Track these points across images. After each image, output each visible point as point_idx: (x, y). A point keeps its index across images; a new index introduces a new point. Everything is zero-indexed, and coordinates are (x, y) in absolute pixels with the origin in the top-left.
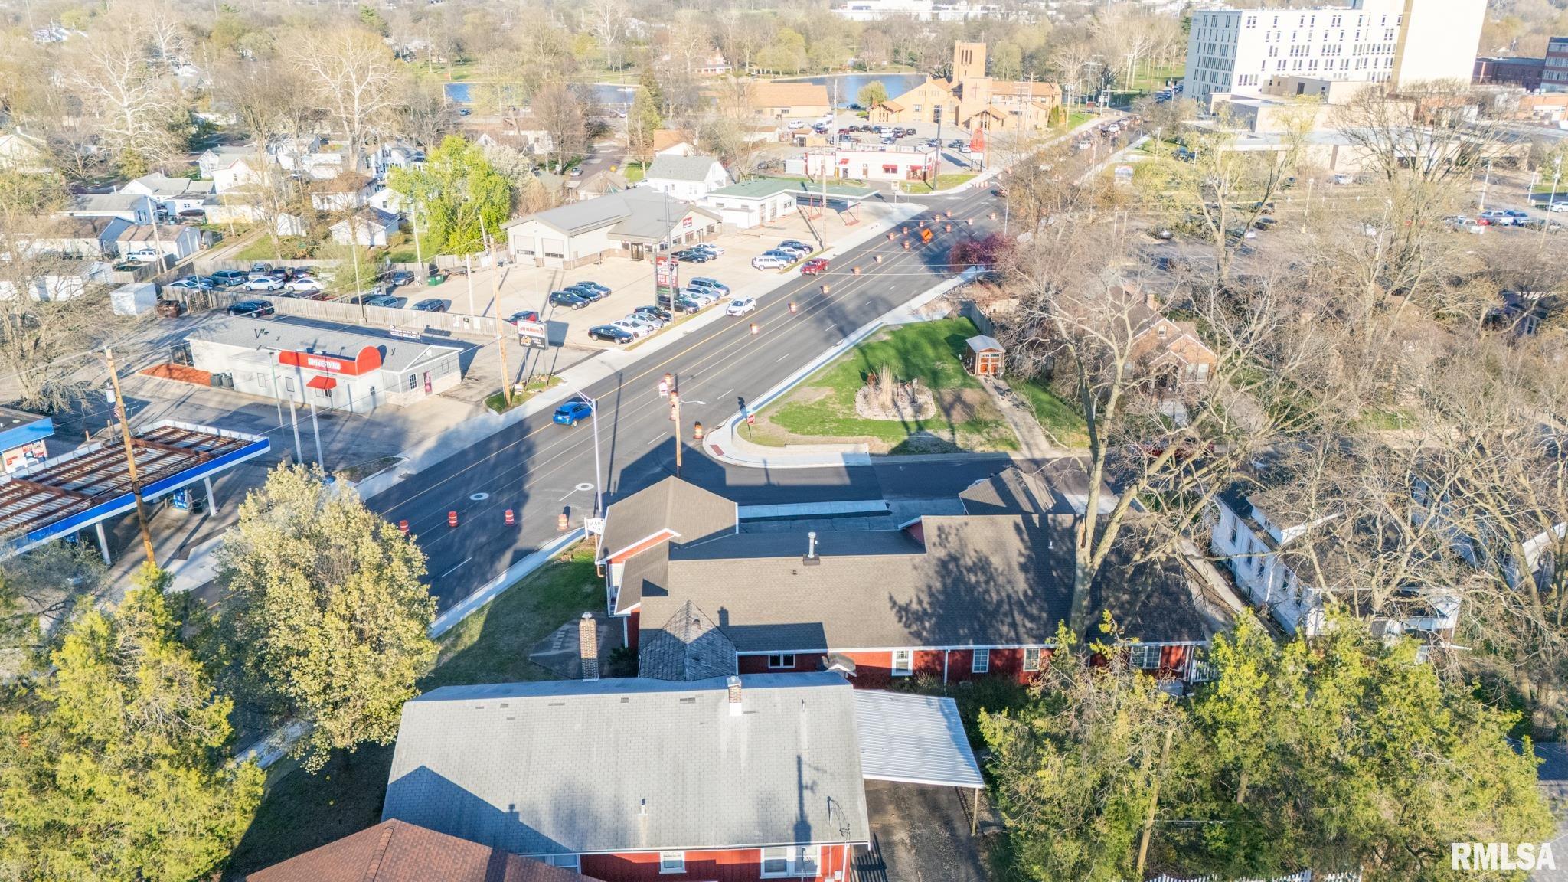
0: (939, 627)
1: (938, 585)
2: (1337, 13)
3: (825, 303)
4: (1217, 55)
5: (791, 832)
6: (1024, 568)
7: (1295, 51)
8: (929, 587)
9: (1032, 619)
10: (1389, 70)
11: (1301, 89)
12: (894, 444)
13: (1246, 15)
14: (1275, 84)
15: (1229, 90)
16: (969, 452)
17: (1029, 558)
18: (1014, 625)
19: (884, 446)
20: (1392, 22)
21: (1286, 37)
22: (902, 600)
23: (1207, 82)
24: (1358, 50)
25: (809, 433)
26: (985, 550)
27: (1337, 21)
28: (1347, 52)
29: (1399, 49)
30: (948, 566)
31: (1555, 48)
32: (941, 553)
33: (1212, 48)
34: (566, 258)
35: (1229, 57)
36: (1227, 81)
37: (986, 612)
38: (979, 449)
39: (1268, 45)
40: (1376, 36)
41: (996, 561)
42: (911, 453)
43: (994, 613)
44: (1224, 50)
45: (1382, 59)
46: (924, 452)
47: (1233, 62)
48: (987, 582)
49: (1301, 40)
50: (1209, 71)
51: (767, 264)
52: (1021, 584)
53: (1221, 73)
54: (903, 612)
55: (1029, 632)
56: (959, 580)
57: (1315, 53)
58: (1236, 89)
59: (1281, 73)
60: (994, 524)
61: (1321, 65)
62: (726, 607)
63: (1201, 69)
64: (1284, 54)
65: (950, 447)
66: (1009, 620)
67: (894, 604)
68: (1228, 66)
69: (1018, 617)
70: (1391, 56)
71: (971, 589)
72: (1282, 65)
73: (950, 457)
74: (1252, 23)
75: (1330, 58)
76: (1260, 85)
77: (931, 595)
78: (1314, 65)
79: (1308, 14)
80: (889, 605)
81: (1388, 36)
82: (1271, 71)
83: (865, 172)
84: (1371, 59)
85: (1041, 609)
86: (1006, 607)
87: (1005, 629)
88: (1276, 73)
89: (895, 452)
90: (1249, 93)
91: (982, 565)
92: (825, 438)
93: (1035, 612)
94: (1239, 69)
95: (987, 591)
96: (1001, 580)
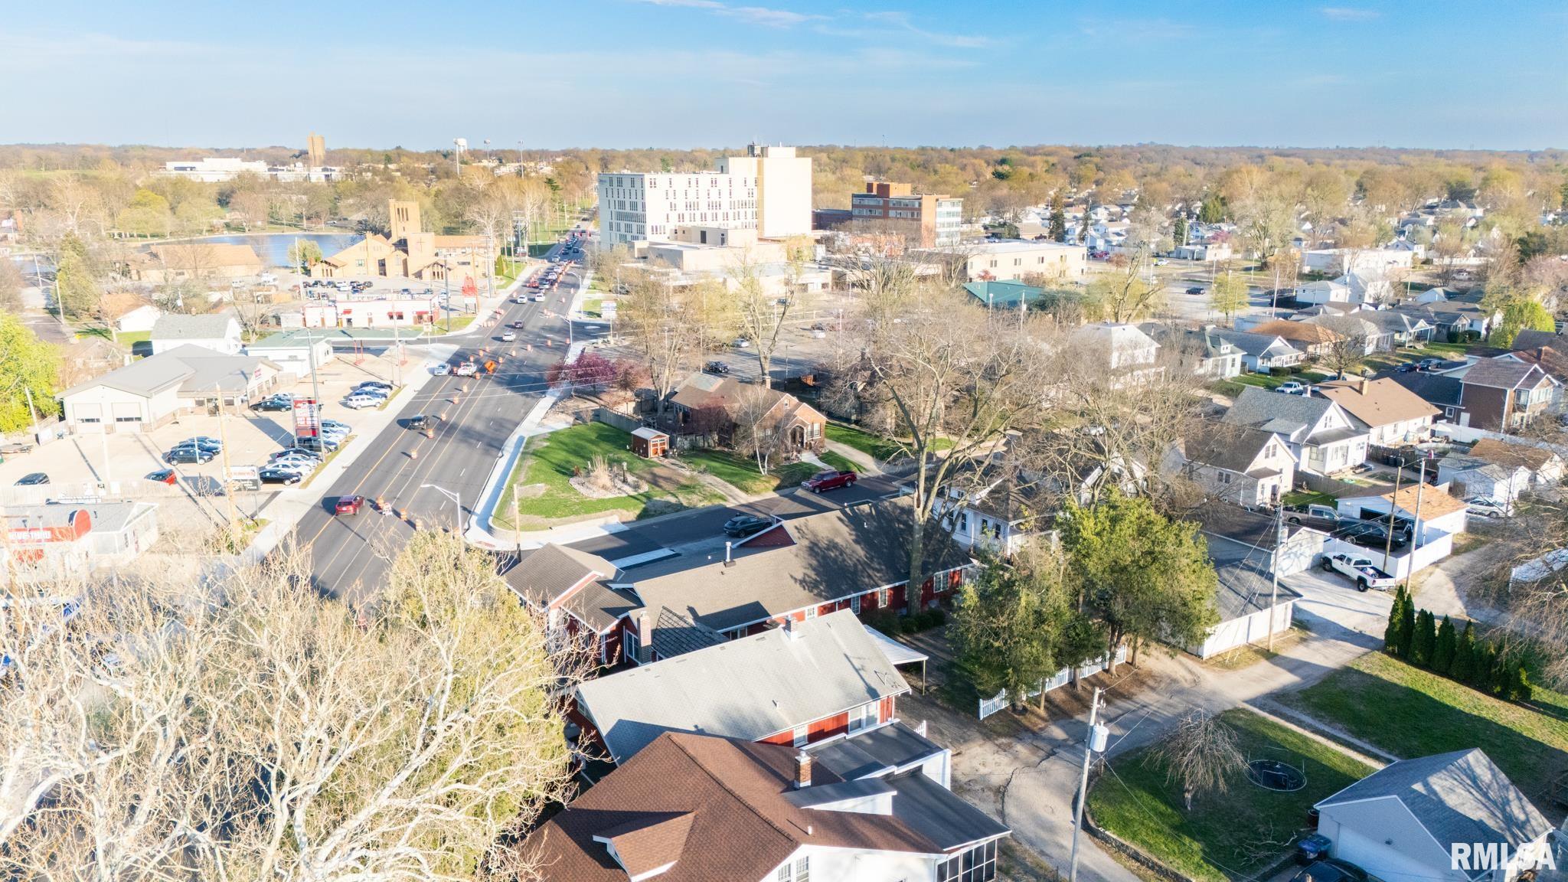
0: (829, 587)
1: (814, 563)
2: (714, 176)
3: (456, 429)
4: (628, 210)
5: (867, 695)
6: (856, 542)
7: (688, 206)
8: (811, 565)
9: (878, 571)
10: (755, 221)
11: (703, 235)
12: (638, 512)
13: (647, 177)
14: (680, 233)
15: (645, 239)
16: (694, 508)
17: (857, 535)
18: (869, 576)
19: (631, 514)
20: (751, 183)
21: (680, 195)
22: (800, 576)
23: (623, 231)
24: (732, 205)
25: (561, 516)
26: (831, 536)
27: (714, 183)
28: (725, 207)
29: (760, 204)
30: (813, 549)
31: (857, 201)
32: (806, 543)
33: (622, 204)
34: (145, 420)
35: (640, 211)
36: (641, 231)
37: (851, 573)
38: (700, 505)
39: (668, 202)
40: (740, 194)
41: (838, 540)
42: (653, 516)
43: (855, 572)
44: (634, 206)
45: (749, 211)
46: (662, 513)
47: (644, 216)
48: (841, 554)
49: (692, 198)
50: (623, 224)
51: (364, 403)
52: (860, 552)
53: (634, 225)
54: (803, 582)
55: (880, 578)
56: (825, 557)
57: (703, 208)
58: (651, 237)
59: (681, 224)
60: (826, 518)
61: (709, 217)
62: (692, 605)
63: (614, 221)
64: (681, 209)
65: (679, 507)
66: (865, 574)
67: (796, 580)
68: (641, 219)
69: (870, 572)
70: (755, 210)
71: (835, 560)
72: (681, 217)
73: (683, 514)
74: (653, 184)
75: (714, 211)
76: (668, 234)
77: (814, 569)
78: (704, 217)
79: (693, 177)
80: (793, 581)
81: (750, 194)
82: (674, 223)
83: (370, 320)
84: (742, 211)
85: (879, 564)
86: (860, 567)
87: (866, 580)
88: (678, 224)
89: (640, 517)
90: (663, 239)
91: (832, 545)
92: (579, 517)
93: (877, 566)
94: (650, 222)
95: (844, 560)
96: (848, 551)
